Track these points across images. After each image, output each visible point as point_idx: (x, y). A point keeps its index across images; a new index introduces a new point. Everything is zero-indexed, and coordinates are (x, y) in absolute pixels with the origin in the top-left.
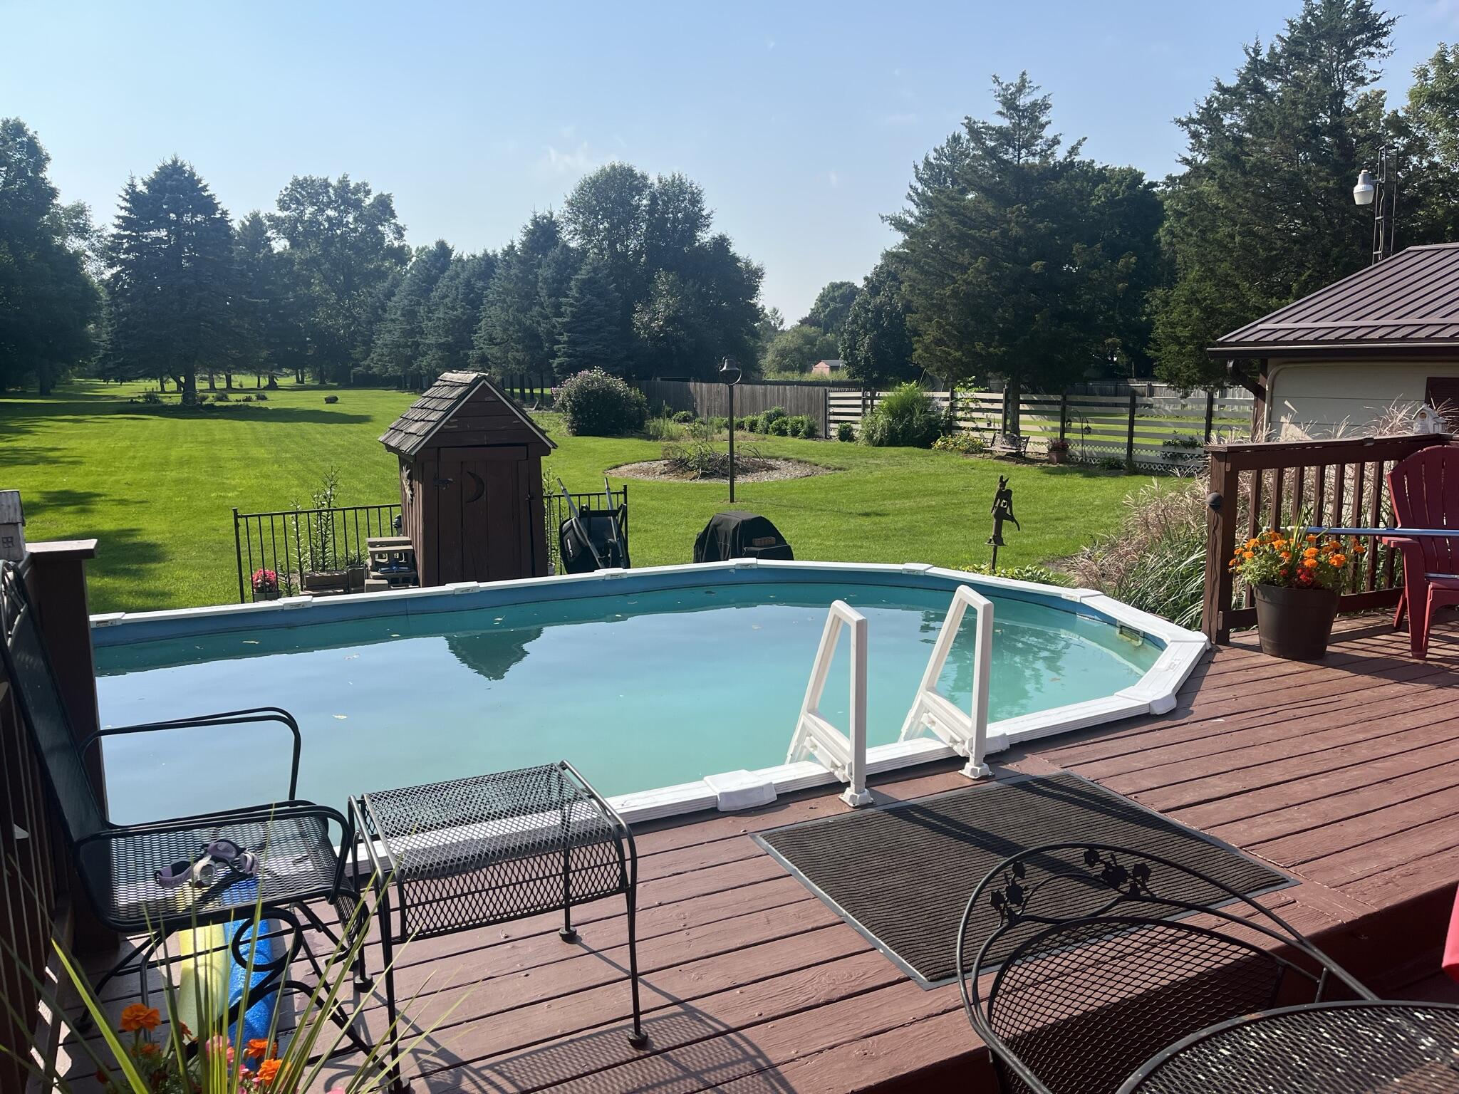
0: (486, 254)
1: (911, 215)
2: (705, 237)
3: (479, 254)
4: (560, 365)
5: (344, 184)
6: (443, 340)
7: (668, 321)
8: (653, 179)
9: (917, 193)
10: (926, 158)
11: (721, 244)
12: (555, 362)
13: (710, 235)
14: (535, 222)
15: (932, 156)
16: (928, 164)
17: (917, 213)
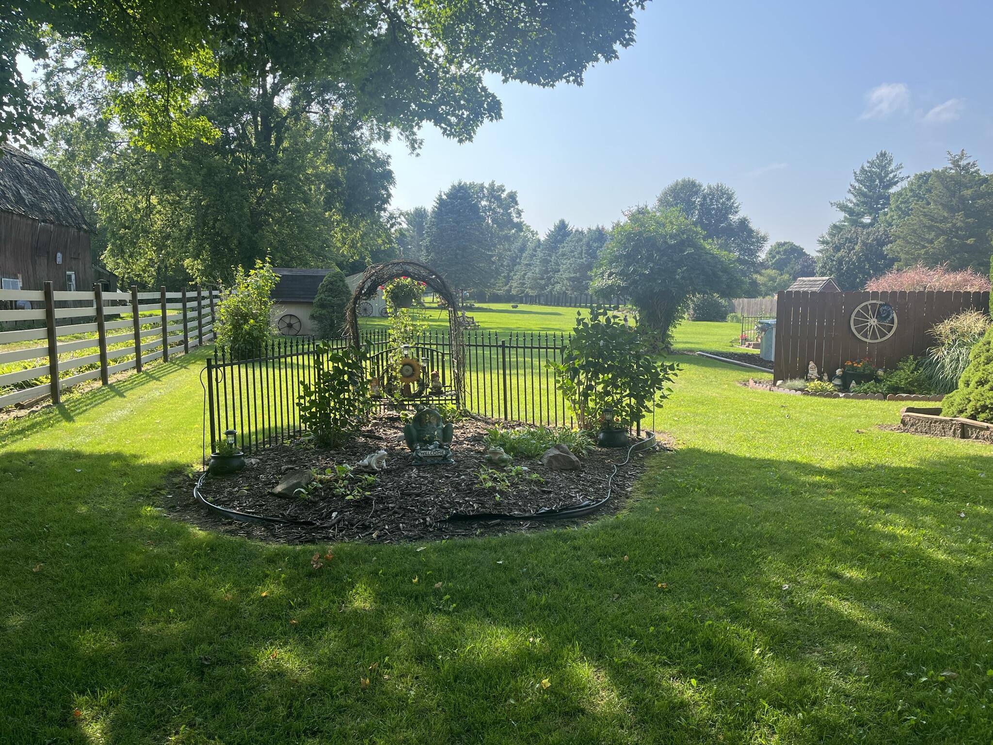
1: (851, 202)
2: (734, 218)
8: (705, 186)
9: (855, 188)
10: (863, 168)
11: (743, 223)
13: (737, 217)
15: (866, 166)
16: (863, 170)
17: (855, 201)
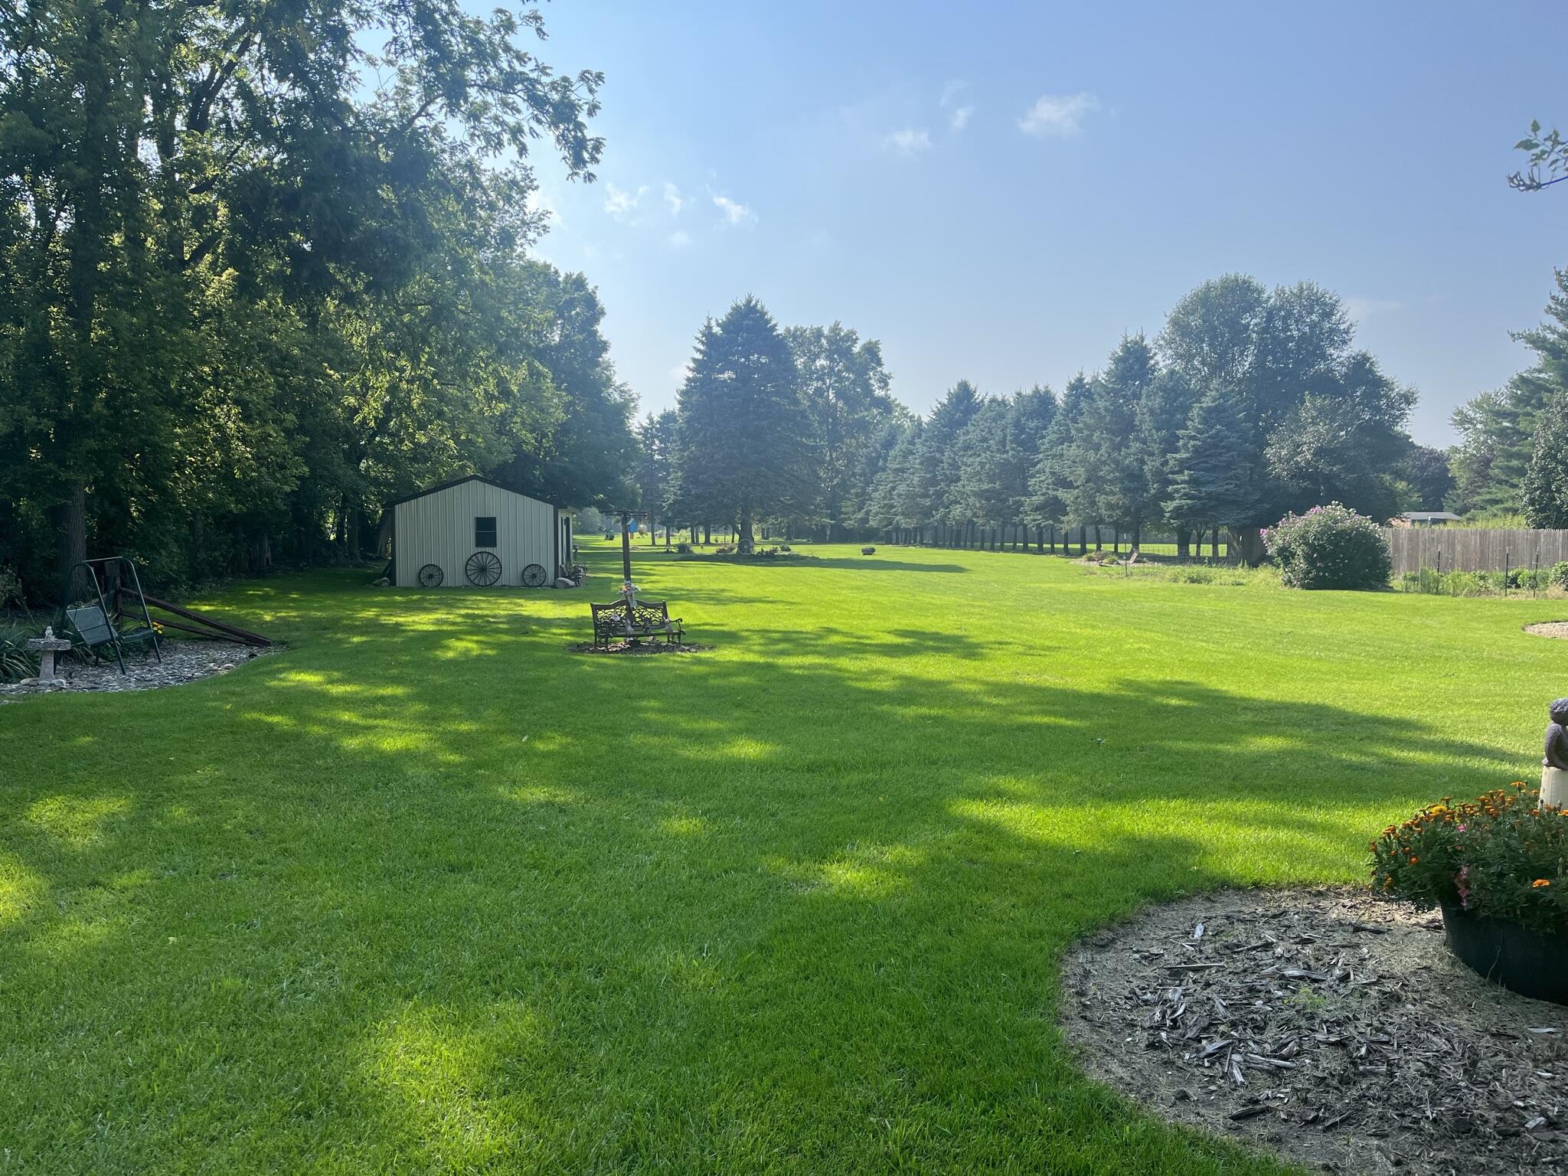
0: (1037, 391)
3: (1028, 391)
4: (1178, 508)
5: (835, 329)
6: (985, 486)
7: (1319, 453)
11: (1361, 365)
12: (1169, 506)
14: (1126, 348)
17: (1561, 329)
